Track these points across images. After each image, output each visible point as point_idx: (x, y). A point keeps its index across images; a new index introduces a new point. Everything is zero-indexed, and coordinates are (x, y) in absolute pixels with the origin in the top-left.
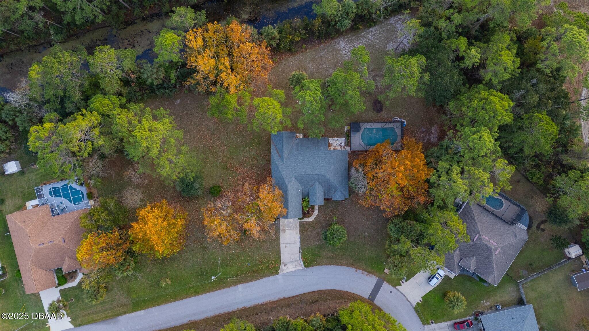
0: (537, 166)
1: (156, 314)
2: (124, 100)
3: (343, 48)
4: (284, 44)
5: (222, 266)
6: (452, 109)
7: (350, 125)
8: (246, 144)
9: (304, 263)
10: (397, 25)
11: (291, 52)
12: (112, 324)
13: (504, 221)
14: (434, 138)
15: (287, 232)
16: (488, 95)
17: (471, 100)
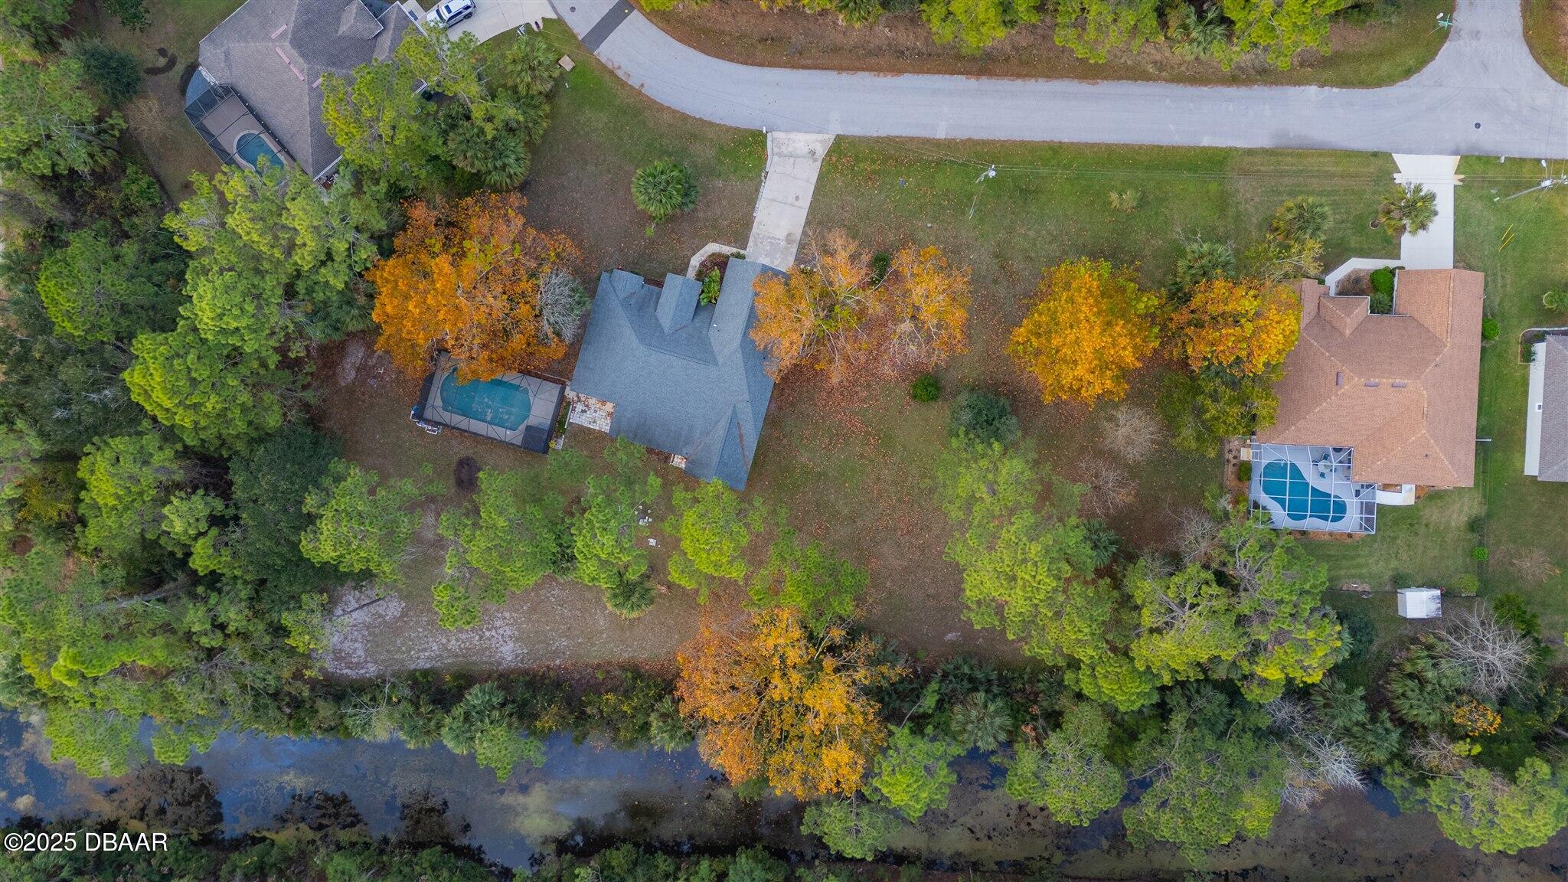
0: (130, 211)
1: (1172, 127)
2: (1070, 678)
3: (509, 642)
4: (647, 694)
5: (970, 197)
6: (276, 408)
7: (548, 450)
8: (818, 481)
9: (763, 144)
10: (363, 654)
11: (636, 671)
12: (1292, 135)
13: (244, 101)
14: (356, 355)
15: (781, 234)
16: (176, 414)
17: (222, 415)
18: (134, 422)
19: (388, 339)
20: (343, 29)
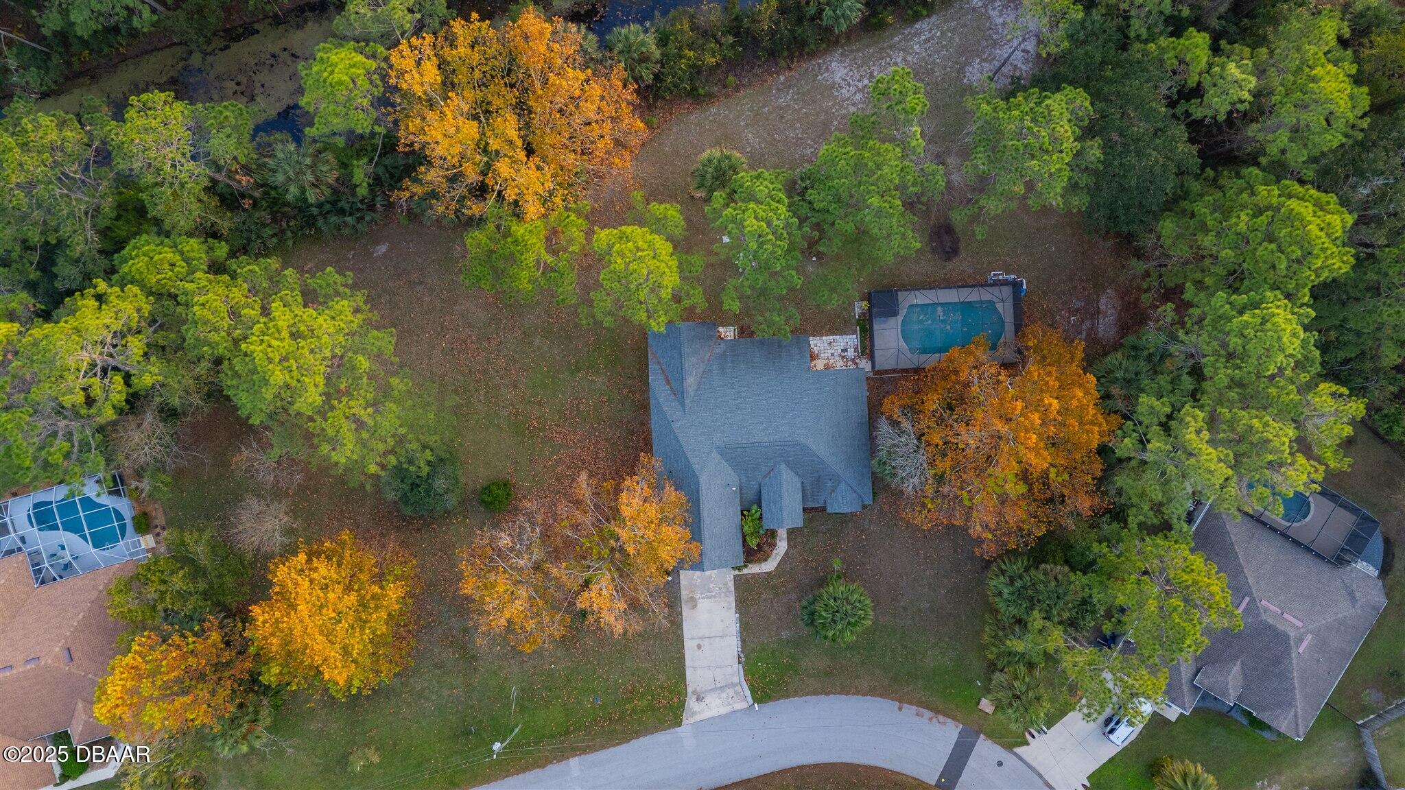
2: (222, 250)
3: (840, 81)
4: (673, 77)
5: (522, 709)
6: (1169, 242)
7: (868, 297)
8: (577, 363)
9: (753, 691)
10: (991, 13)
11: (696, 97)
13: (1318, 555)
14: (1106, 326)
15: (703, 604)
16: (1280, 196)
17: (1227, 213)
18: (1325, 172)
19: (1072, 358)
20: (1237, 668)
